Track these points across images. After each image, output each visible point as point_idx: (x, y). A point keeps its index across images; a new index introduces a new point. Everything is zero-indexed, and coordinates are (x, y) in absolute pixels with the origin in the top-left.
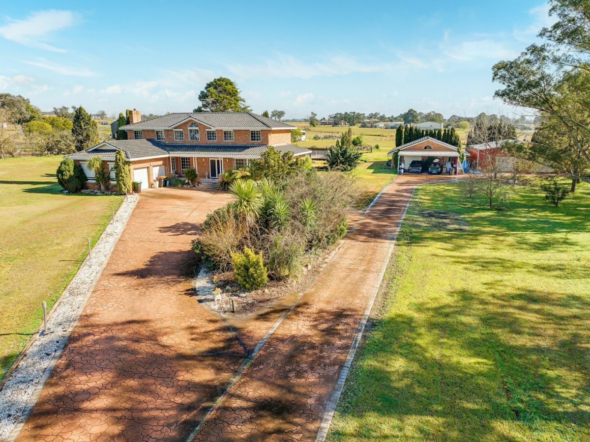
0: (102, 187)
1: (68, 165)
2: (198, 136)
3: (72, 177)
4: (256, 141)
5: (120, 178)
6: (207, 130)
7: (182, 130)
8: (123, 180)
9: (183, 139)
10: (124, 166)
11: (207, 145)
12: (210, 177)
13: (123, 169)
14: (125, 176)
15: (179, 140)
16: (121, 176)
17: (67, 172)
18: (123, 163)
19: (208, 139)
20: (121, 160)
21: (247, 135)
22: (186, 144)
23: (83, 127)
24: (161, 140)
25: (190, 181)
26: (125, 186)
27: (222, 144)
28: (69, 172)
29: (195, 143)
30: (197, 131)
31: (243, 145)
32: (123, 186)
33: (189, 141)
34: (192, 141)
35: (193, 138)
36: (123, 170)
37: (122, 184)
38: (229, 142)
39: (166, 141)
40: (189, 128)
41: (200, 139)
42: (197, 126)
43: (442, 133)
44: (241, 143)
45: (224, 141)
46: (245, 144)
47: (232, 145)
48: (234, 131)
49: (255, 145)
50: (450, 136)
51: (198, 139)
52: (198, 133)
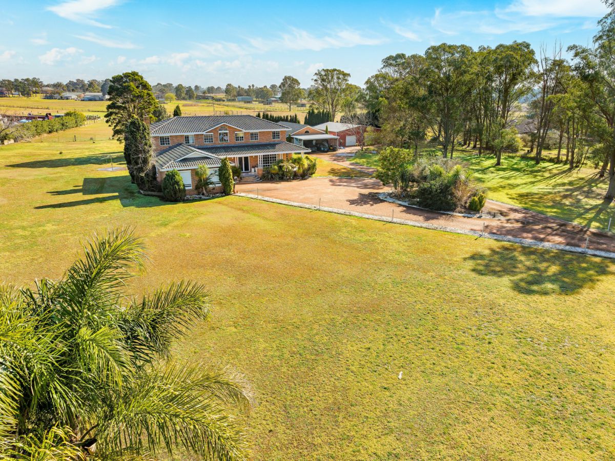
0: (205, 191)
4: (276, 139)
6: (236, 132)
7: (212, 133)
9: (212, 142)
11: (235, 146)
15: (208, 143)
19: (234, 141)
21: (269, 135)
22: (217, 146)
24: (189, 144)
27: (249, 144)
33: (218, 143)
34: (221, 142)
39: (196, 144)
40: (220, 132)
41: (230, 140)
42: (226, 130)
43: (289, 118)
44: (265, 142)
45: (251, 141)
46: (268, 142)
47: (258, 144)
48: (259, 132)
49: (276, 142)
50: (294, 120)
51: (227, 140)
52: (227, 135)
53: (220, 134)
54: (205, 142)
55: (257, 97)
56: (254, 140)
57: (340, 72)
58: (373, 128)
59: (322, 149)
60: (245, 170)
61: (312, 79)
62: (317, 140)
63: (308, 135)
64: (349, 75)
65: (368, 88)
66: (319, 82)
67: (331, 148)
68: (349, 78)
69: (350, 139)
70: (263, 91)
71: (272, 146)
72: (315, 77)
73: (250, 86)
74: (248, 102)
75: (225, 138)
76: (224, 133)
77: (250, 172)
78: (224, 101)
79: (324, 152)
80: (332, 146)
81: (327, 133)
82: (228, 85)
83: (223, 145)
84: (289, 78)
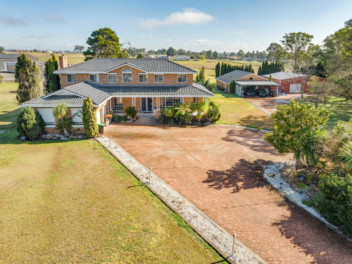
0: (66, 132)
1: (30, 114)
2: (131, 78)
3: (35, 125)
4: (182, 82)
5: (90, 123)
6: (139, 74)
7: (116, 74)
8: (93, 125)
9: (116, 81)
10: (93, 111)
11: (139, 86)
12: (141, 111)
13: (93, 114)
14: (94, 121)
15: (112, 82)
16: (91, 121)
17: (31, 120)
18: (92, 110)
19: (140, 81)
20: (90, 107)
21: (175, 78)
22: (120, 86)
23: (29, 74)
24: (95, 82)
25: (131, 117)
26: (94, 130)
27: (153, 85)
28: (32, 120)
29: (128, 84)
30: (130, 74)
31: (172, 86)
32: (93, 130)
33: (123, 83)
34: (125, 82)
35: (126, 80)
36: (93, 116)
37: (92, 129)
38: (158, 83)
39: (100, 83)
40: (123, 72)
41: (133, 81)
42: (130, 71)
43: (244, 67)
44: (170, 84)
45: (155, 82)
46: (173, 85)
47: (162, 86)
48: (164, 75)
49: (182, 85)
50: (249, 69)
51: (131, 81)
52: (131, 76)
53: (124, 74)
54: (109, 81)
55: (258, 58)
56: (159, 82)
57: (304, 34)
58: (318, 77)
59: (261, 94)
60: (148, 111)
61: (280, 41)
62: (259, 86)
63: (252, 81)
64: (312, 37)
65: (325, 45)
66: (285, 42)
67: (272, 94)
68: (312, 40)
69: (293, 87)
70: (262, 54)
71: (175, 88)
72: (284, 39)
73: (254, 51)
74: (249, 61)
75: (130, 79)
76: (129, 74)
77: (153, 112)
78: (235, 60)
79: (262, 97)
80: (272, 92)
81: (270, 81)
82: (240, 50)
83: (127, 85)
84: (275, 44)
